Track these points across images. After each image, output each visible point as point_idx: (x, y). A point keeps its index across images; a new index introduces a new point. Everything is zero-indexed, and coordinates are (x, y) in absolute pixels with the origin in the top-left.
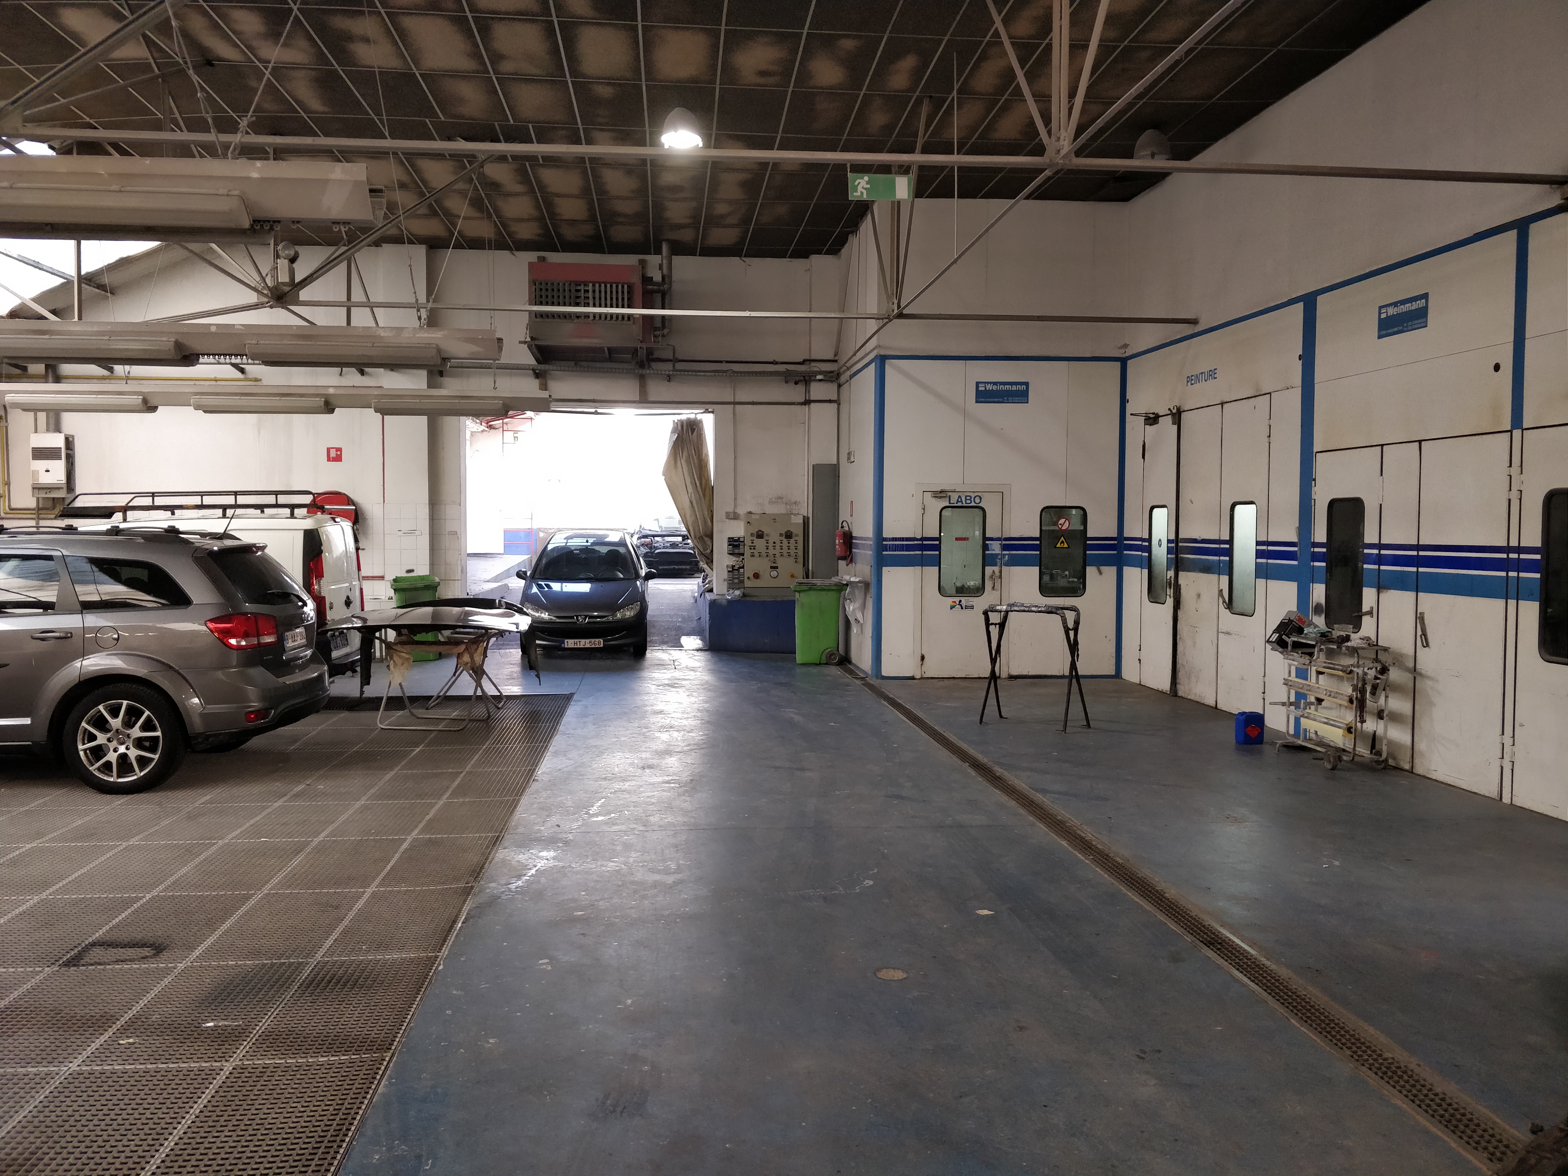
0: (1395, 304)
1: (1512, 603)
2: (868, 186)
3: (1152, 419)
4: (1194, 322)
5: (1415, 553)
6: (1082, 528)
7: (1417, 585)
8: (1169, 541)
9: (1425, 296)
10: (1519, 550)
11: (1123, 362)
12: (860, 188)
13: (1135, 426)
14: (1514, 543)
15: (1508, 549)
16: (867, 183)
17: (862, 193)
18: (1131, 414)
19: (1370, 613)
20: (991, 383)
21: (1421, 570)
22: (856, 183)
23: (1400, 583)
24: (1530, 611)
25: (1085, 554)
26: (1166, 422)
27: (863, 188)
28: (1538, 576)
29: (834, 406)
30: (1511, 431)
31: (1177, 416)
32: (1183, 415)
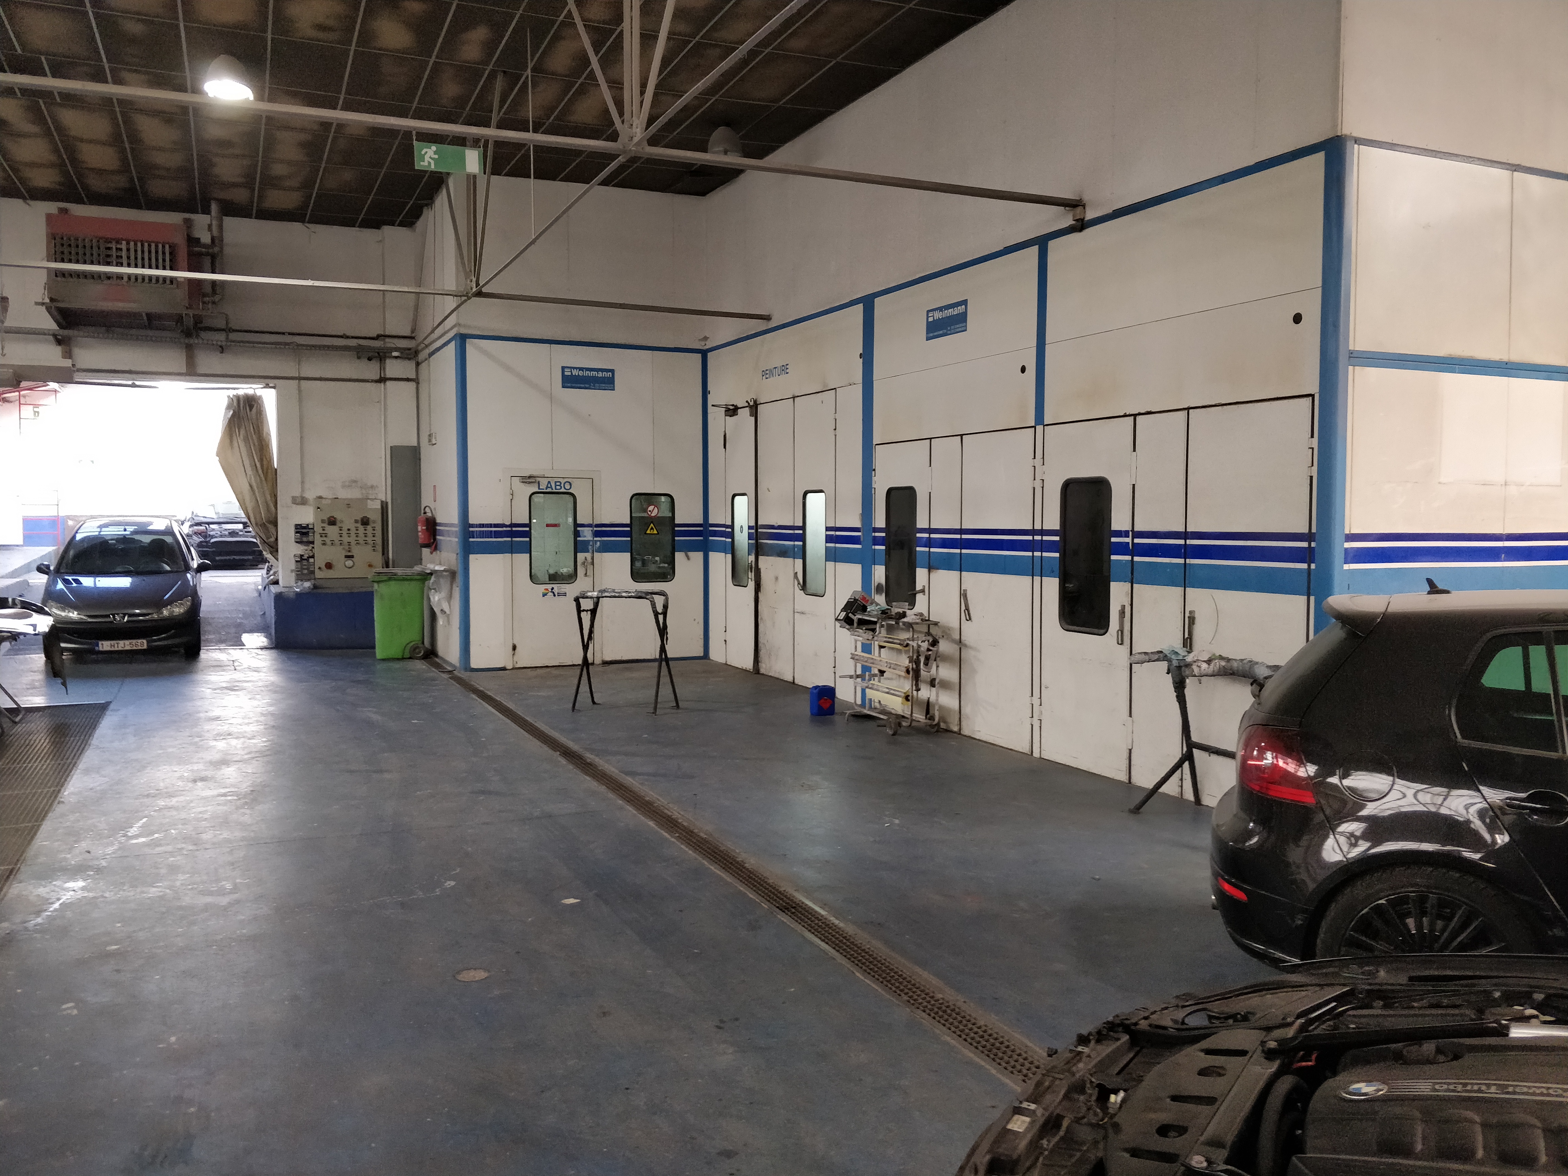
0: (940, 309)
1: (1037, 579)
2: (436, 156)
3: (732, 411)
4: (767, 318)
5: (958, 536)
6: (670, 515)
7: (962, 565)
8: (750, 528)
9: (965, 302)
10: (1042, 532)
11: (704, 353)
12: (427, 158)
13: (716, 416)
14: (1038, 526)
15: (1033, 532)
16: (435, 153)
17: (429, 163)
18: (713, 405)
19: (923, 591)
20: (576, 368)
21: (964, 551)
22: (423, 152)
23: (947, 564)
24: (1052, 585)
25: (674, 540)
26: (745, 413)
27: (430, 158)
28: (1057, 555)
29: (413, 385)
30: (1035, 427)
31: (754, 408)
32: (759, 407)
